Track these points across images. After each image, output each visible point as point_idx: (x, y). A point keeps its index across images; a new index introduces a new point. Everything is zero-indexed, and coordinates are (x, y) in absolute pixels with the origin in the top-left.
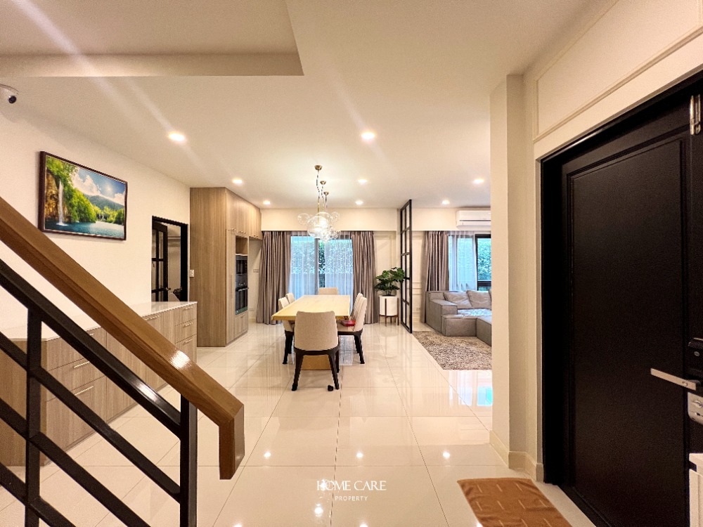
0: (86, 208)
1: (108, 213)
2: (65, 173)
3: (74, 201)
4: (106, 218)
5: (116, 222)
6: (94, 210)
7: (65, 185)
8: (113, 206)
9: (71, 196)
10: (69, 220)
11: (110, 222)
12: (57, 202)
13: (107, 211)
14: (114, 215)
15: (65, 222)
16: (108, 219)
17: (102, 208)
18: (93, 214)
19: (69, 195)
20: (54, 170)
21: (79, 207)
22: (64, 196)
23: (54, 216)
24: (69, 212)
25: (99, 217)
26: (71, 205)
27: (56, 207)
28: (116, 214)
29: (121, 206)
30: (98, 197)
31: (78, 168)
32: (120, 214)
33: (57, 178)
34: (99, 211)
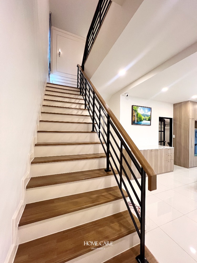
0: (141, 117)
1: (146, 118)
2: (136, 109)
3: (138, 116)
4: (146, 119)
5: (148, 120)
6: (143, 117)
7: (137, 112)
9: (138, 115)
11: (147, 120)
12: (135, 117)
13: (146, 117)
14: (147, 118)
15: (137, 122)
17: (145, 117)
18: (143, 119)
22: (136, 115)
23: (135, 121)
24: (138, 119)
25: (144, 119)
26: (138, 117)
27: (135, 118)
28: (148, 118)
29: (149, 115)
30: (144, 114)
31: (139, 107)
32: (149, 118)
33: (135, 111)
34: (144, 118)
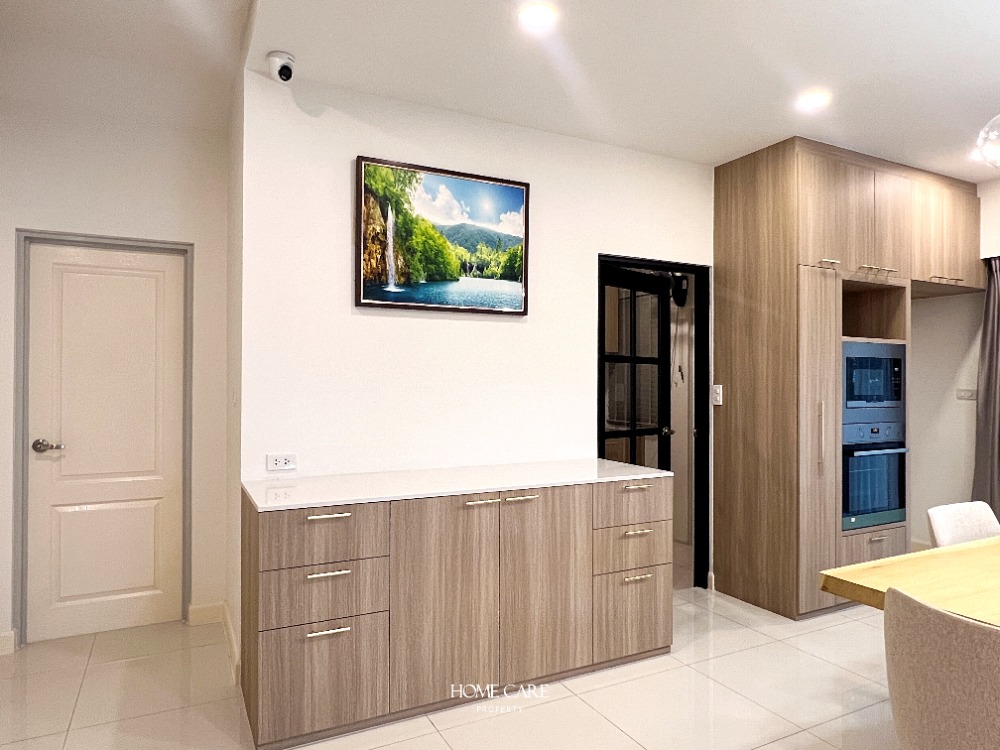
0: (439, 253)
1: (484, 256)
2: (397, 189)
3: (417, 241)
4: (481, 268)
5: (503, 277)
6: (455, 254)
7: (398, 212)
8: (495, 242)
9: (410, 233)
10: (406, 279)
11: (492, 277)
12: (384, 246)
13: (485, 253)
14: (497, 259)
15: (397, 285)
16: (487, 272)
17: (472, 249)
18: (455, 264)
19: (405, 231)
20: (378, 186)
21: (424, 252)
22: (397, 233)
23: (380, 275)
24: (407, 264)
25: (465, 268)
26: (411, 251)
28: (504, 258)
29: (518, 240)
30: (462, 226)
31: (422, 175)
32: (513, 258)
33: (384, 202)
34: (467, 256)
